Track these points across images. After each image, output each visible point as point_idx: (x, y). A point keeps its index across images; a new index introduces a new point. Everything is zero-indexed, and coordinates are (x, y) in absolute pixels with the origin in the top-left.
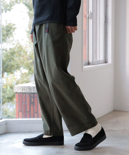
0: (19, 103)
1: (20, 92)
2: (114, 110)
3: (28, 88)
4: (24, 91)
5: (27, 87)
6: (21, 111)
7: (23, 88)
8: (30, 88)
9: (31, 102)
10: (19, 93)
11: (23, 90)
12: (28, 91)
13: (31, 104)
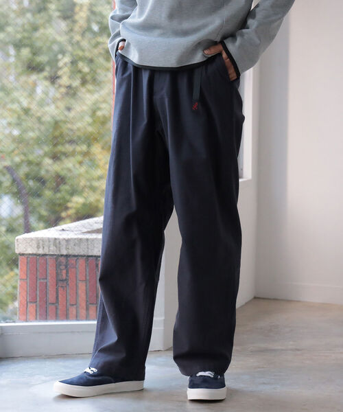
0: (28, 280)
1: (31, 252)
2: (255, 298)
3: (52, 243)
4: (41, 252)
5: (49, 240)
6: (34, 301)
7: (40, 242)
8: (58, 242)
9: (60, 277)
10: (30, 254)
11: (38, 247)
12: (53, 250)
13: (60, 284)
